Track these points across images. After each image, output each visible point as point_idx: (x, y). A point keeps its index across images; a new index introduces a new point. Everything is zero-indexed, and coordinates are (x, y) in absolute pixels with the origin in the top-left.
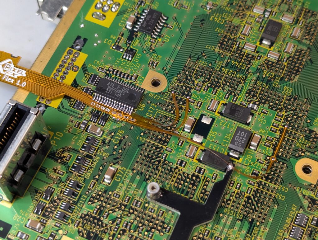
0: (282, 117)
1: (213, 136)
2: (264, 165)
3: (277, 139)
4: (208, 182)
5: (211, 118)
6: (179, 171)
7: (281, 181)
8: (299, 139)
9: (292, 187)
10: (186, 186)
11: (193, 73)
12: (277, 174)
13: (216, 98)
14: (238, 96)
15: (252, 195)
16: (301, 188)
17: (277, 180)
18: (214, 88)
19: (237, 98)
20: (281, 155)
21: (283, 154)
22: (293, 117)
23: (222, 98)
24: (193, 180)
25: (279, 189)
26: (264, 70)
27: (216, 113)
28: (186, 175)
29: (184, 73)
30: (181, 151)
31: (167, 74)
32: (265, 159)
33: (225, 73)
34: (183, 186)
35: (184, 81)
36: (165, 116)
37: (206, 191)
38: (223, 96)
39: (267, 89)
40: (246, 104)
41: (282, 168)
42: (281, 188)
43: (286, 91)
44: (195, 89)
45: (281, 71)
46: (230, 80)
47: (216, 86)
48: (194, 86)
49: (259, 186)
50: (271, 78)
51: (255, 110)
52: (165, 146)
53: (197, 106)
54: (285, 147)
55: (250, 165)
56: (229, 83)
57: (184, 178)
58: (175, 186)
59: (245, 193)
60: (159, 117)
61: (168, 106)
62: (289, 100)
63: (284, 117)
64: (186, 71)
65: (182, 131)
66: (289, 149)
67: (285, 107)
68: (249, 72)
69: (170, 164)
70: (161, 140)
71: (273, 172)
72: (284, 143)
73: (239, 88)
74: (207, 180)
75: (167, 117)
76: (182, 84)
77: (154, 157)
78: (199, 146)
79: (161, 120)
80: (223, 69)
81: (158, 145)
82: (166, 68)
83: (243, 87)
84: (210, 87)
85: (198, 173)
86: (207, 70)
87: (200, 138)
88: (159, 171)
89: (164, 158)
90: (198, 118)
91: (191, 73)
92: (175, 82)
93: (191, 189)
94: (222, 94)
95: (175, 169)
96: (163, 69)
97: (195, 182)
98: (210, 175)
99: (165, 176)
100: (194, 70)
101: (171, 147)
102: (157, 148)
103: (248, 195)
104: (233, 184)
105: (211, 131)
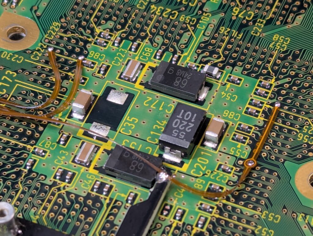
0: (269, 89)
1: (129, 125)
2: (231, 175)
3: (259, 127)
4: (119, 208)
5: (127, 93)
6: (59, 189)
7: (265, 204)
8: (303, 126)
9: (290, 213)
10: (73, 217)
11: (91, 15)
12: (258, 192)
13: (137, 58)
14: (182, 53)
15: (208, 230)
16: (306, 214)
17: (258, 201)
18: (134, 41)
19: (180, 57)
20: (266, 158)
21: (271, 154)
22: (290, 88)
23: (150, 58)
24: (86, 205)
25: (263, 217)
26: (233, 7)
27: (137, 85)
28: (73, 197)
29: (74, 15)
30: (63, 155)
31: (39, 17)
32: (234, 165)
33: (155, 14)
34: (66, 216)
35: (74, 30)
36: (33, 92)
37: (113, 225)
38: (152, 54)
39: (240, 40)
40: (198, 67)
41: (268, 179)
42: (267, 216)
43: (278, 44)
44: (95, 43)
45: (268, 7)
46: (165, 27)
47: (138, 37)
48: (94, 37)
49: (221, 214)
50: (248, 21)
51: (216, 78)
52: (32, 145)
53: (99, 72)
54: (275, 142)
55: (203, 175)
56: (165, 31)
57: (68, 203)
58: (51, 217)
59: (192, 226)
60: (21, 93)
61: (39, 74)
62: (282, 59)
63: (272, 89)
64: (79, 12)
65: (66, 118)
66: (283, 145)
67: (276, 72)
68: (203, 12)
69: (40, 178)
70: (23, 135)
71: (250, 186)
72: (274, 134)
73: (184, 40)
74: (117, 204)
75: (36, 94)
76: (70, 35)
77: (9, 166)
78: (101, 145)
79: (24, 100)
80: (153, 7)
81: (16, 145)
82: (38, 7)
83: (191, 37)
84: (127, 38)
85: (97, 192)
86: (120, 10)
87: (104, 130)
88: (17, 192)
89: (28, 168)
90: (99, 95)
91: (87, 15)
92: (54, 31)
93: (84, 222)
94: (149, 50)
95: (51, 187)
96: (31, 9)
97: (90, 209)
98: (123, 195)
99: (30, 199)
100: (94, 9)
101: (43, 147)
102: (14, 150)
103: (199, 229)
104: (169, 211)
105: (126, 117)
